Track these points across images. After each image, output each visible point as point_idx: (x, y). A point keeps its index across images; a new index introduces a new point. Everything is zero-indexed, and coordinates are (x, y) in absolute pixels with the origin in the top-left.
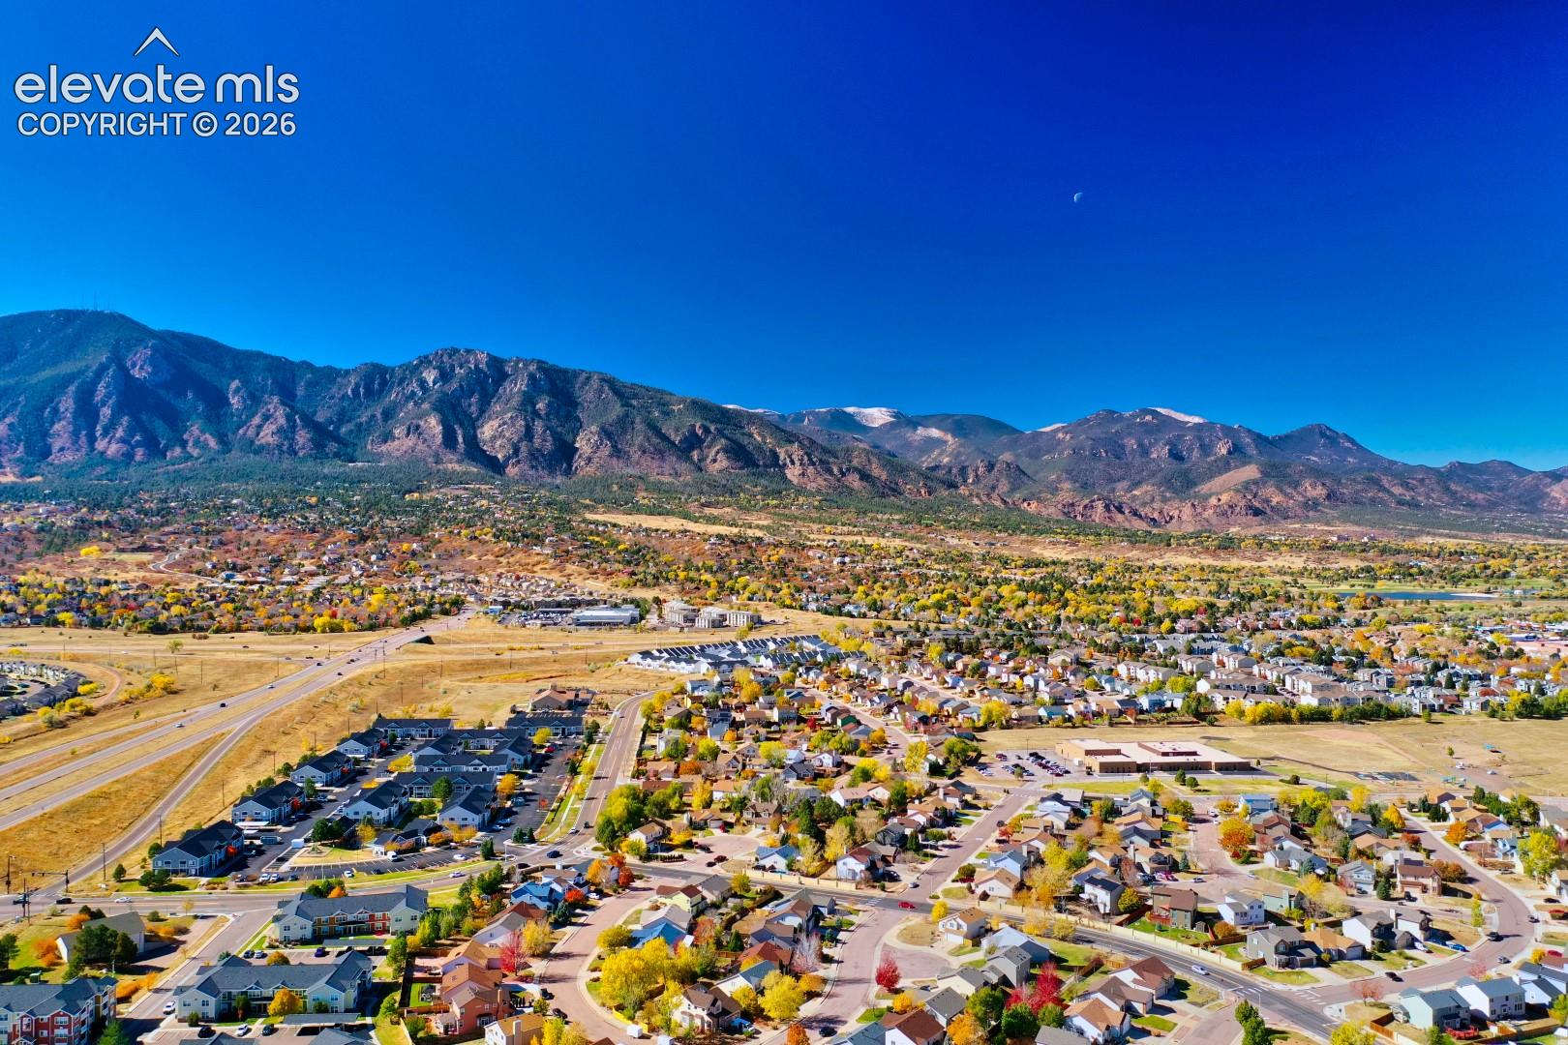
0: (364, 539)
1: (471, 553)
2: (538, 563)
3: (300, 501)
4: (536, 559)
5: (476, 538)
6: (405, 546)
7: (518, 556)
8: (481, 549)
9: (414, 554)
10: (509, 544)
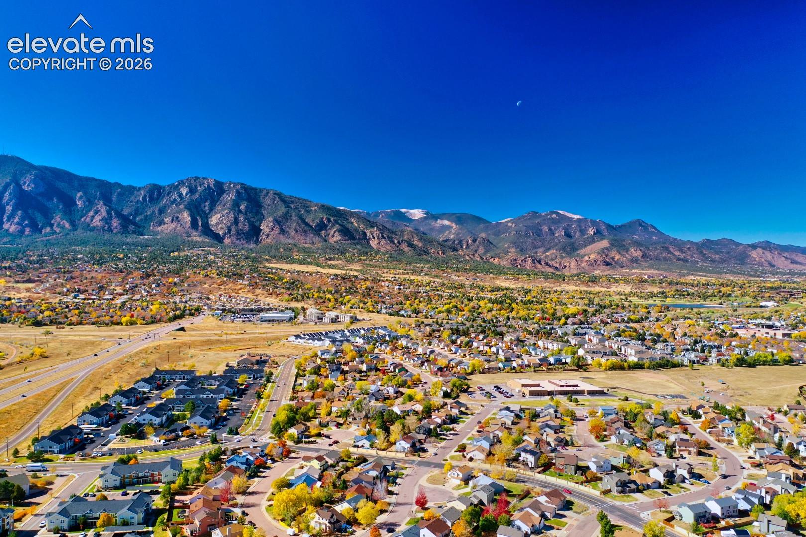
0: (148, 276)
1: (205, 284)
2: (241, 289)
3: (114, 256)
4: (240, 287)
5: (208, 276)
6: (170, 280)
7: (230, 285)
8: (210, 281)
9: (175, 284)
10: (225, 279)
